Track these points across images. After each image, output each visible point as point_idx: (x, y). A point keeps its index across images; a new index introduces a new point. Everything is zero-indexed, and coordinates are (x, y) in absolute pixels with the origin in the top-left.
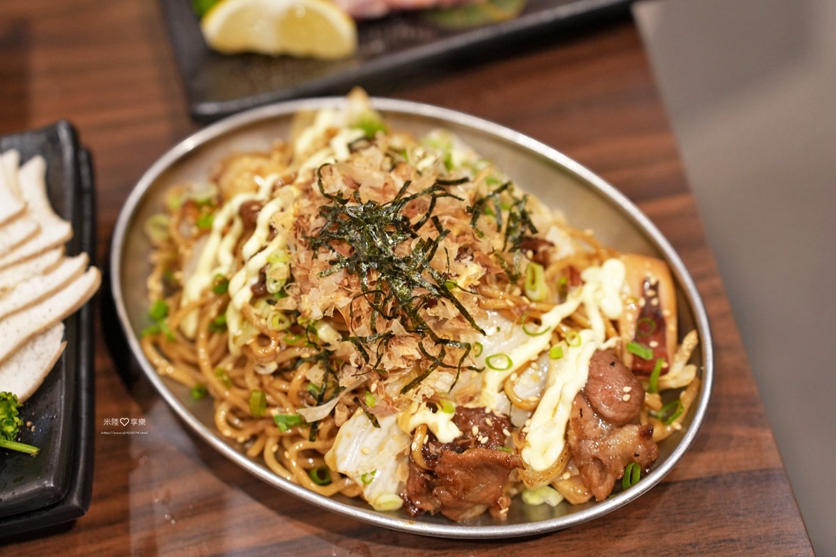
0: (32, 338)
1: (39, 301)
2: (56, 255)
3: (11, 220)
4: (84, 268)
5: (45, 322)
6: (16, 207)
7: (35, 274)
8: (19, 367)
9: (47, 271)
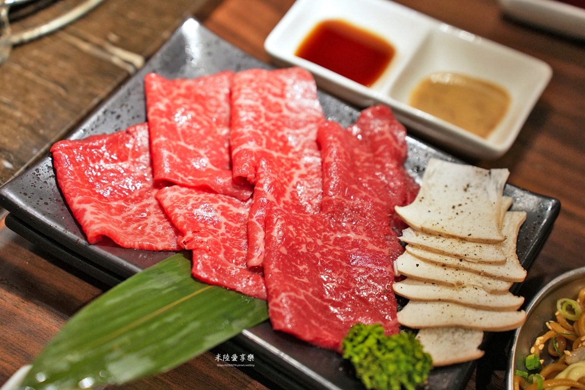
0: (457, 328)
1: (477, 307)
2: (506, 286)
3: (488, 242)
4: (518, 308)
5: (474, 324)
6: (495, 236)
7: (484, 288)
8: (438, 340)
9: (494, 292)
